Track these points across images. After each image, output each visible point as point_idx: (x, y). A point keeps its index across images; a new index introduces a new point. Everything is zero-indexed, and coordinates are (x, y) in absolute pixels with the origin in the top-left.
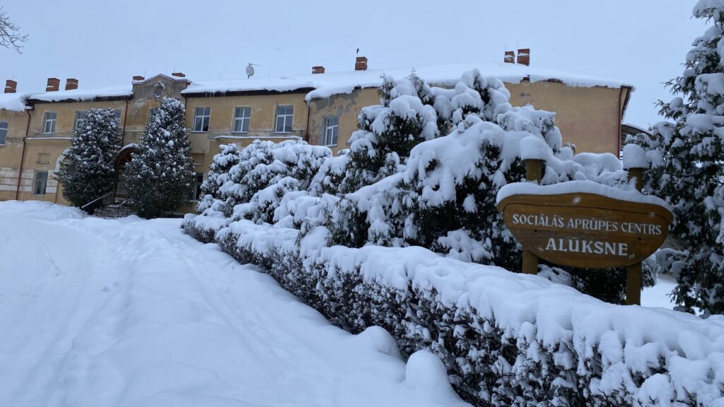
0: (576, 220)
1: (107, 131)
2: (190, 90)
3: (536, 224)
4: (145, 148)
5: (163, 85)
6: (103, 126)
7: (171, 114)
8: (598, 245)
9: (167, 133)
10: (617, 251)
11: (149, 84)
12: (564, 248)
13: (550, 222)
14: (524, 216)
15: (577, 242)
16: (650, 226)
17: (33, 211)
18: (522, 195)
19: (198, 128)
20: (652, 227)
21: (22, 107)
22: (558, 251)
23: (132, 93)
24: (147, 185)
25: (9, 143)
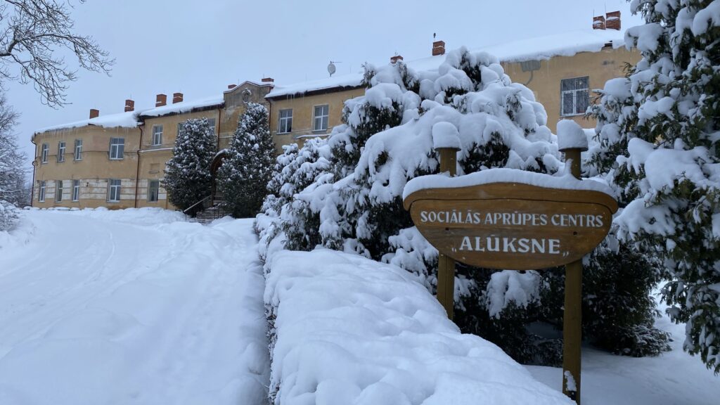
0: (495, 215)
1: (202, 139)
2: (273, 93)
3: (447, 221)
4: (234, 153)
5: (249, 91)
6: (199, 135)
7: (256, 119)
8: (523, 242)
9: (253, 137)
10: (547, 249)
11: (237, 92)
12: (481, 247)
13: (463, 219)
14: (433, 213)
15: (497, 240)
16: (588, 217)
17: (143, 217)
18: (430, 189)
19: (283, 130)
20: (591, 219)
21: (135, 123)
22: (474, 251)
23: (223, 101)
24: (238, 188)
25: (126, 157)
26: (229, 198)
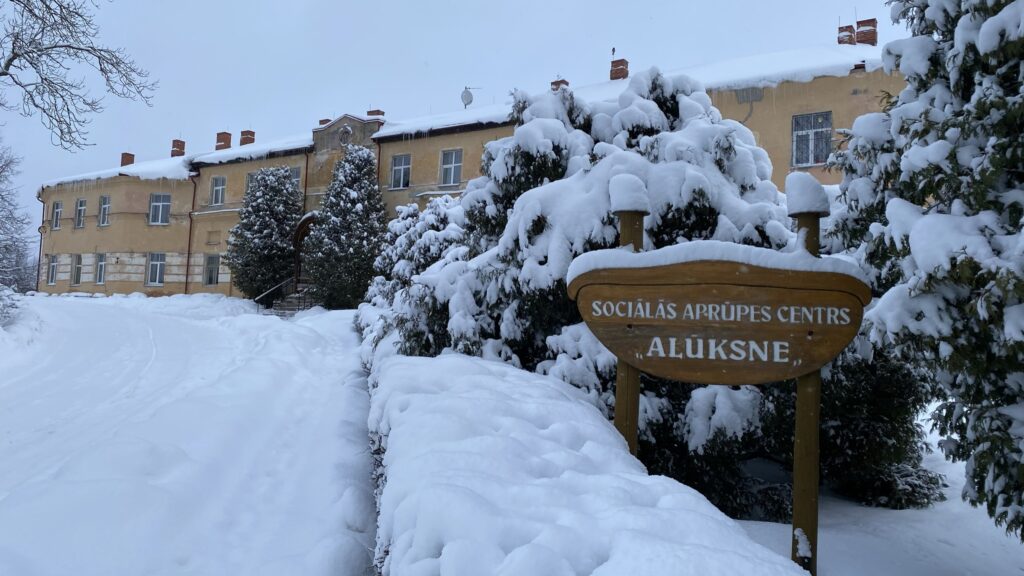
0: (698, 306)
1: (282, 196)
2: (384, 132)
3: (630, 315)
4: (326, 216)
5: (349, 128)
6: (277, 191)
7: (359, 168)
8: (737, 345)
9: (354, 194)
10: (771, 355)
11: (332, 130)
12: (677, 353)
13: (653, 312)
14: (610, 303)
15: (700, 343)
16: (829, 310)
17: (197, 308)
18: (605, 270)
19: (397, 184)
20: (833, 313)
21: (185, 174)
22: (667, 358)
23: (312, 143)
24: (332, 266)
25: (173, 221)
26: (321, 281)
